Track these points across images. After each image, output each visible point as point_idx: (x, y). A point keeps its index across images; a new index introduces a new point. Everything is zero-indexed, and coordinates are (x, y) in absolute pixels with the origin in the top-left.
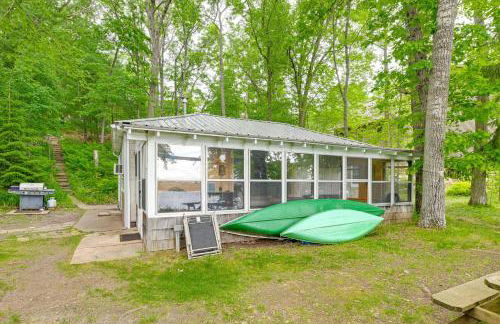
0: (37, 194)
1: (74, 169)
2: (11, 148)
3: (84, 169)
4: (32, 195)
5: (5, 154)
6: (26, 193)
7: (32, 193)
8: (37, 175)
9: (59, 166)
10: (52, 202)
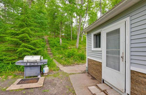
0: (36, 64)
1: (53, 47)
2: (23, 32)
3: (57, 46)
4: (32, 65)
5: (19, 37)
6: (28, 64)
7: (33, 64)
8: (38, 49)
9: (48, 46)
10: (46, 69)
